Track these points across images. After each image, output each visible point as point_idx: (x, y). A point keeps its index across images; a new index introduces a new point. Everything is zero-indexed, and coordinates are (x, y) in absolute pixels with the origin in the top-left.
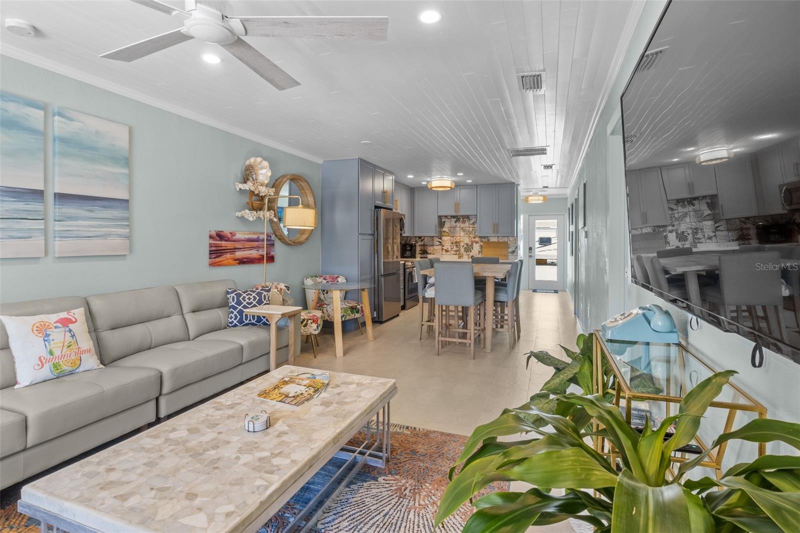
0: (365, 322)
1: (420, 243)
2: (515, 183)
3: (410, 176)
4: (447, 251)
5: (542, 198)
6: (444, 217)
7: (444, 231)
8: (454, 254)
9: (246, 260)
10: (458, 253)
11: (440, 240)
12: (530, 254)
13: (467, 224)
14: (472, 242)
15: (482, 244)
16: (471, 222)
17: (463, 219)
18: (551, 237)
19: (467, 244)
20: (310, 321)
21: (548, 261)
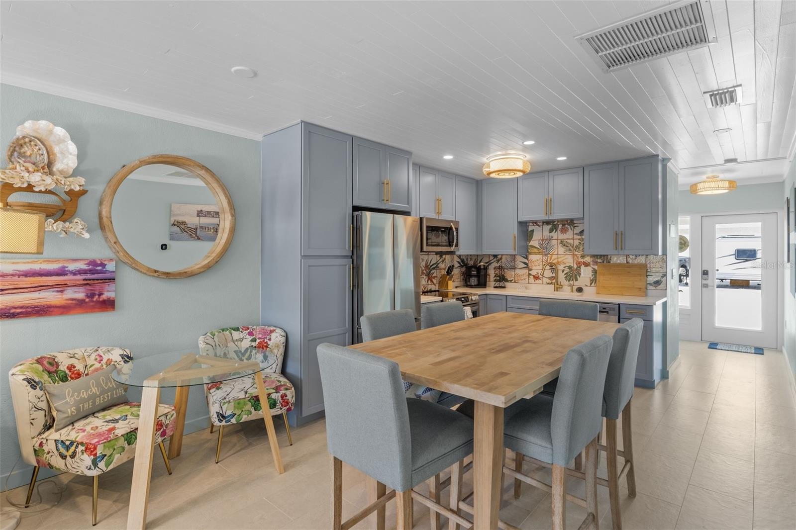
0: (324, 410)
1: (495, 264)
2: (658, 155)
3: (448, 157)
4: (536, 278)
5: (727, 184)
6: (531, 224)
7: (532, 246)
8: (548, 284)
9: (19, 311)
10: (554, 281)
11: (526, 261)
12: (704, 282)
13: (569, 234)
14: (579, 265)
15: (596, 267)
16: (577, 230)
17: (563, 225)
18: (757, 249)
19: (570, 267)
20: (81, 448)
21: (750, 281)
